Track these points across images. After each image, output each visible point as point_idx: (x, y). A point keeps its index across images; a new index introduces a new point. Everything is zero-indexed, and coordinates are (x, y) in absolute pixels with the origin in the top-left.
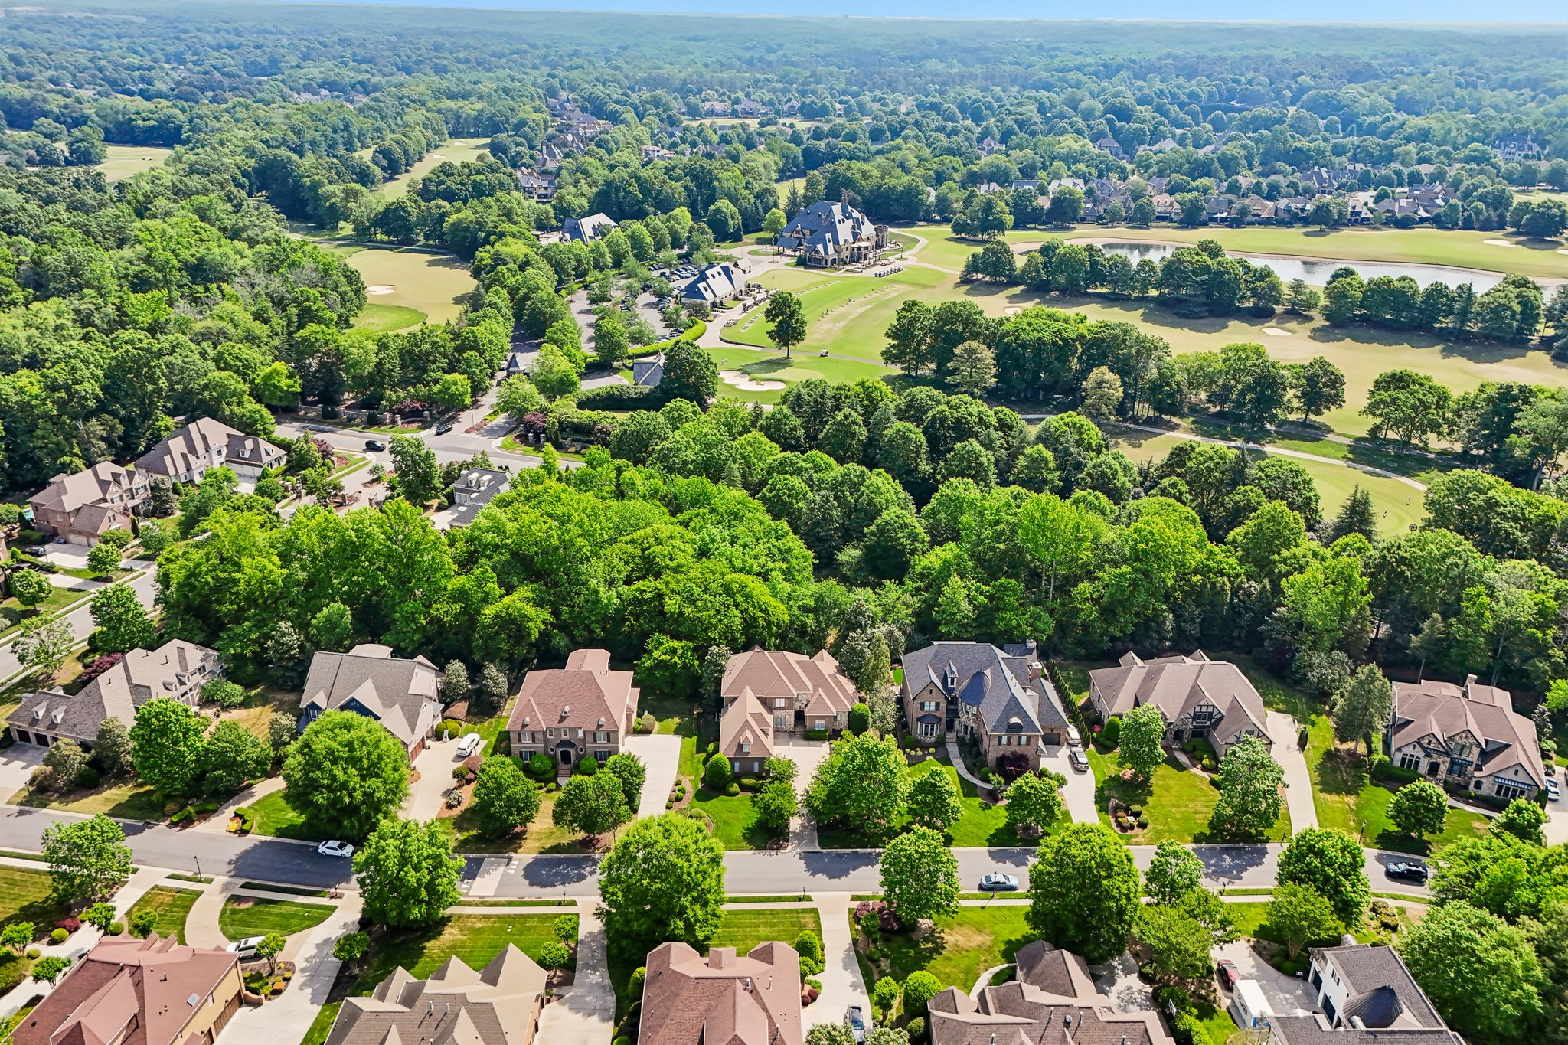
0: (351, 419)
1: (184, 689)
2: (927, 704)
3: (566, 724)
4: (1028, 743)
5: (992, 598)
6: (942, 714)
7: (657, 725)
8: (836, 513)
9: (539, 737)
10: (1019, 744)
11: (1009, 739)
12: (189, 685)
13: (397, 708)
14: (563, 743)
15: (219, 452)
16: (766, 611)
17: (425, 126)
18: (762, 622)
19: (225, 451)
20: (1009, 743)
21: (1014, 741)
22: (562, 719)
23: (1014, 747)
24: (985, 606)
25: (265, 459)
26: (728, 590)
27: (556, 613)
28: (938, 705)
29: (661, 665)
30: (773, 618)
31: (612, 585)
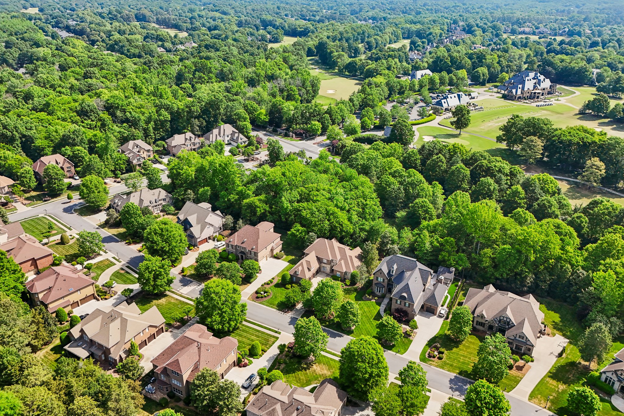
0: (281, 133)
1: (156, 204)
2: (379, 278)
3: (243, 245)
4: (409, 307)
5: (441, 244)
6: (385, 284)
7: (285, 256)
8: (402, 195)
9: (234, 247)
10: (405, 305)
11: (401, 302)
12: (158, 203)
13: (200, 225)
14: (242, 252)
15: (228, 136)
16: (342, 225)
17: (392, 34)
18: (339, 229)
19: (230, 136)
20: (400, 304)
21: (403, 304)
22: (243, 243)
23: (402, 306)
24: (437, 247)
25: (240, 141)
26: (327, 213)
27: (271, 207)
28: (384, 280)
29: (293, 235)
30: (344, 229)
31: (291, 202)
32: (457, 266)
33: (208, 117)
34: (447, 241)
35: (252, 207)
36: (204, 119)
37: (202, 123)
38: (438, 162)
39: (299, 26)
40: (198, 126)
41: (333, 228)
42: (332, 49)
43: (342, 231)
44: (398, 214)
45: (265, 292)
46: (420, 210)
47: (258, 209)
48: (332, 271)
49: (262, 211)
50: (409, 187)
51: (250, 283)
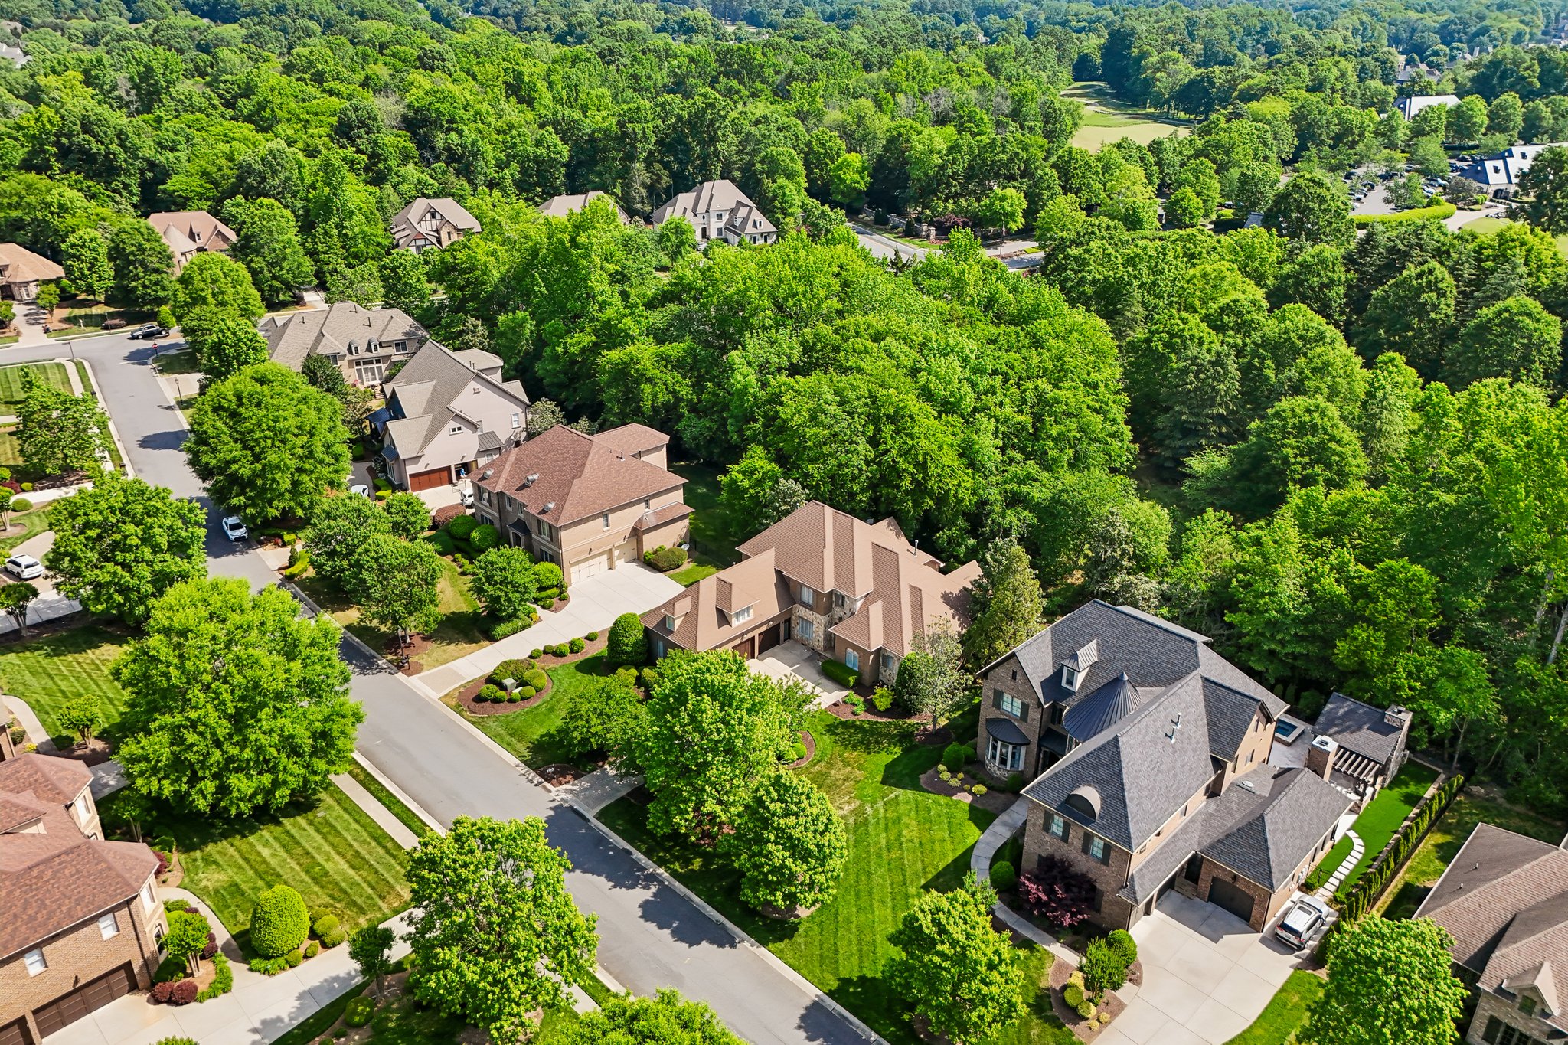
0: (895, 227)
1: (368, 355)
2: (1007, 698)
3: (521, 497)
4: (1105, 860)
6: (1032, 729)
7: (685, 566)
9: (495, 501)
10: (1086, 848)
11: (1066, 827)
12: (374, 354)
13: (428, 419)
14: (519, 524)
15: (719, 216)
16: (922, 466)
17: (1355, 31)
18: (906, 483)
19: (726, 217)
20: (1065, 838)
21: (1076, 837)
22: (524, 487)
23: (1072, 851)
26: (875, 413)
27: (698, 386)
28: (1025, 708)
29: (730, 487)
30: (932, 484)
31: (763, 368)
32: (1426, 705)
33: (680, 162)
34: (1390, 578)
35: (626, 377)
36: (666, 165)
37: (660, 177)
38: (1420, 291)
39: (1076, 15)
40: (643, 184)
41: (885, 477)
42: (1145, 48)
43: (920, 490)
44: (1196, 464)
45: (522, 683)
46: (1292, 441)
47: (647, 388)
48: (831, 641)
49: (662, 398)
50: (1262, 359)
51: (493, 640)
